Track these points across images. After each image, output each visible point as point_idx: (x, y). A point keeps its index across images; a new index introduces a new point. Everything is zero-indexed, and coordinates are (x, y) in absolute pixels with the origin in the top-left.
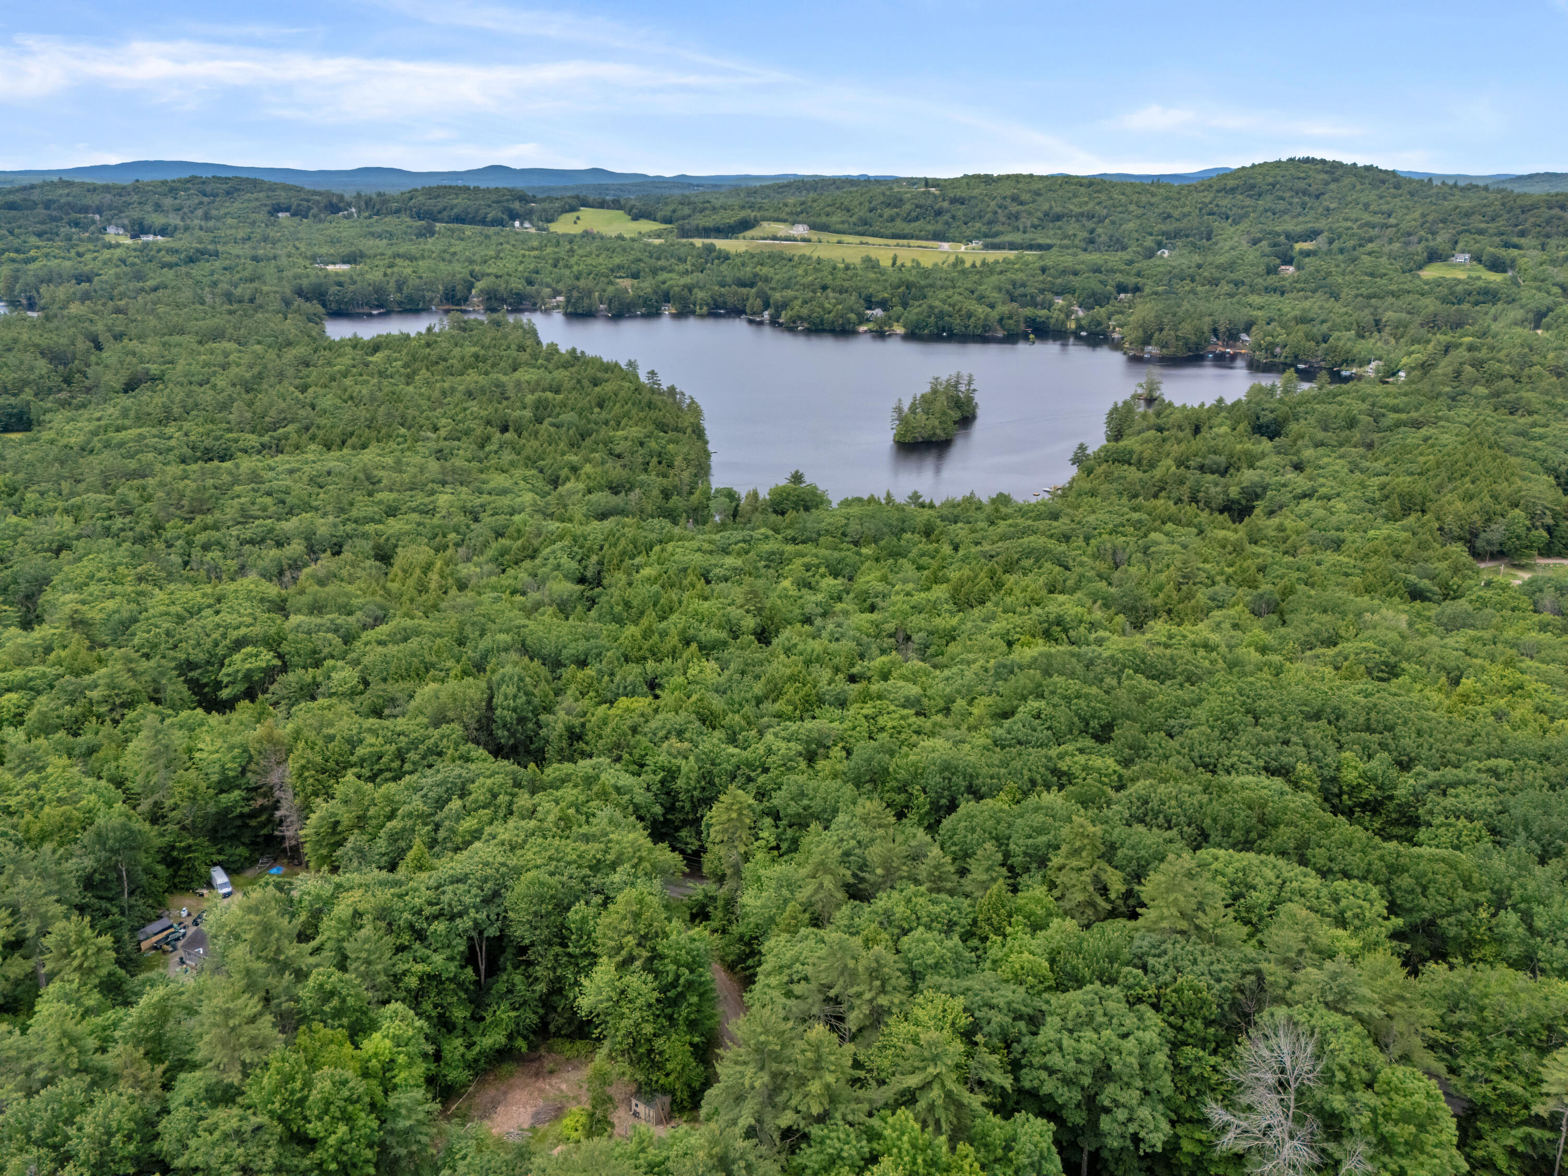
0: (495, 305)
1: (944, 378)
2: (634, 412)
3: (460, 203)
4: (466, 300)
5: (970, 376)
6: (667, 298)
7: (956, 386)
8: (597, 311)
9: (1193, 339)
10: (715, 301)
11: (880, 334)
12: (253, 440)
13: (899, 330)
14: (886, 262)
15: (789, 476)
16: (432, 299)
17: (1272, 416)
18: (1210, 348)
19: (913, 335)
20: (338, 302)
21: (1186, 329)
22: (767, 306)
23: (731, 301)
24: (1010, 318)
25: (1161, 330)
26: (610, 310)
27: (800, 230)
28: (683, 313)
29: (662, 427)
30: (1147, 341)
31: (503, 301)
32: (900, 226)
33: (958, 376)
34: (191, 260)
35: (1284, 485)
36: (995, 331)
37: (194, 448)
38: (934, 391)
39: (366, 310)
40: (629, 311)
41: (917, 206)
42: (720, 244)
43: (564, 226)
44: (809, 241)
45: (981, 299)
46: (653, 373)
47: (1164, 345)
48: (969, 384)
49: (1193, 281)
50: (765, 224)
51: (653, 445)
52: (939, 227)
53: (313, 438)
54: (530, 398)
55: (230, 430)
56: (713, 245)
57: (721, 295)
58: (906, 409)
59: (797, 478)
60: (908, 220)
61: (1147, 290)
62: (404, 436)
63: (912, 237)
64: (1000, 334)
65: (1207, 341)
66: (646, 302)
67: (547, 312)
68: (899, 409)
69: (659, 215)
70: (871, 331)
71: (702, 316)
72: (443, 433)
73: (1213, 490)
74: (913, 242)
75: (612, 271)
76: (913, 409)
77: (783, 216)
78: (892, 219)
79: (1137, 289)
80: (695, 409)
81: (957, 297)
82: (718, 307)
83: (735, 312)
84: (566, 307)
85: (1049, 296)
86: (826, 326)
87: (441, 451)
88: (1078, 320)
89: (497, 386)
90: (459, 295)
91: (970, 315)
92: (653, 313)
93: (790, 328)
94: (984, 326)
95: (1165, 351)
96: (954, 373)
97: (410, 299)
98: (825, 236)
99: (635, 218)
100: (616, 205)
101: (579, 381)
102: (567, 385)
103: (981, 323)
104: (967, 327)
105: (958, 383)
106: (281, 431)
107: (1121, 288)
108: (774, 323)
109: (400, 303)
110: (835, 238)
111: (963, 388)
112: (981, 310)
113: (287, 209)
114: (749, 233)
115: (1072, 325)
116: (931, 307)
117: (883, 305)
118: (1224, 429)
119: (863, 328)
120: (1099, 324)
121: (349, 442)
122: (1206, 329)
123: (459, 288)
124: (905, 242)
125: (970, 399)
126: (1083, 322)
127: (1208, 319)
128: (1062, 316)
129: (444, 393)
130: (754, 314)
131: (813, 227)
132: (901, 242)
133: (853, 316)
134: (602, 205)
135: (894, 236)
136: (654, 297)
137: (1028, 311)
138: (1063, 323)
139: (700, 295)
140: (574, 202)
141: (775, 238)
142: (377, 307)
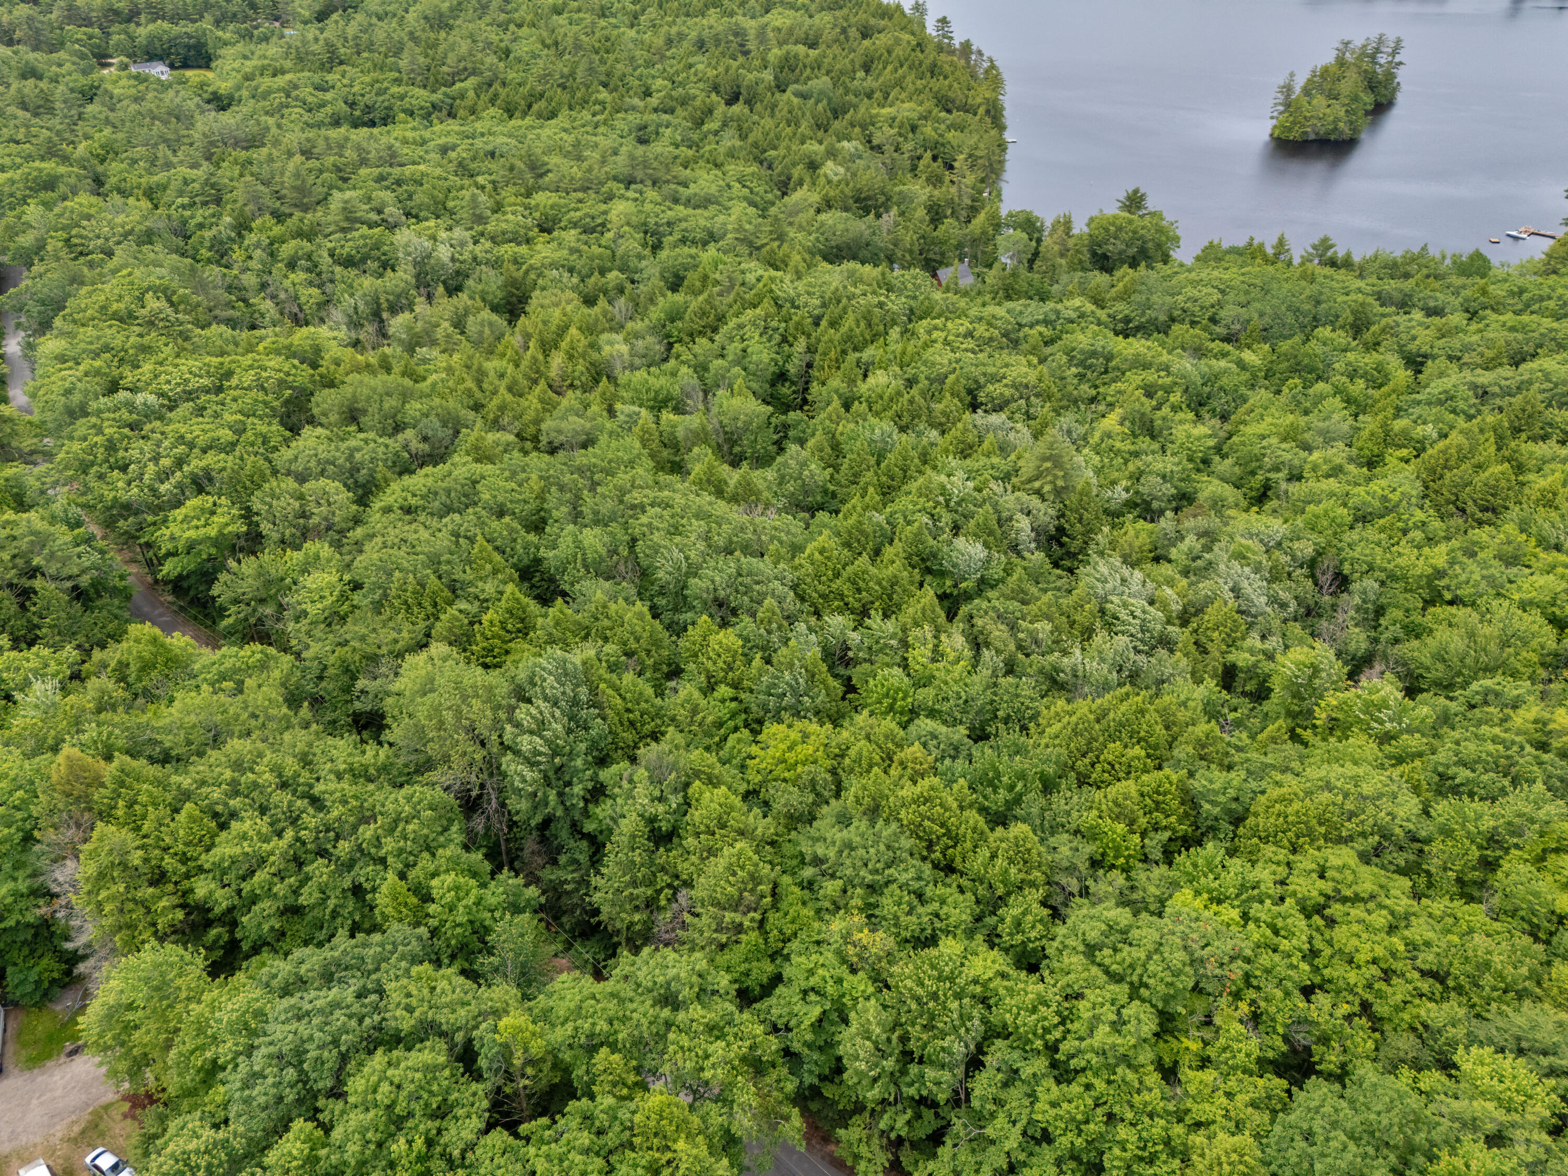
1: (1358, 42)
2: (909, 79)
5: (1398, 41)
7: (1373, 57)
12: (420, 96)
15: (1122, 196)
29: (946, 104)
33: (1381, 40)
37: (352, 105)
38: (1341, 62)
46: (944, 21)
48: (1394, 52)
51: (928, 130)
53: (493, 101)
54: (775, 54)
55: (398, 81)
58: (1298, 90)
59: (1134, 202)
62: (602, 103)
68: (1287, 89)
72: (654, 101)
76: (1307, 91)
80: (994, 78)
87: (643, 127)
89: (736, 34)
96: (1374, 35)
101: (844, 31)
102: (828, 35)
105: (1377, 50)
106: (458, 85)
111: (1382, 59)
121: (535, 107)
125: (1390, 76)
129: (669, 42)
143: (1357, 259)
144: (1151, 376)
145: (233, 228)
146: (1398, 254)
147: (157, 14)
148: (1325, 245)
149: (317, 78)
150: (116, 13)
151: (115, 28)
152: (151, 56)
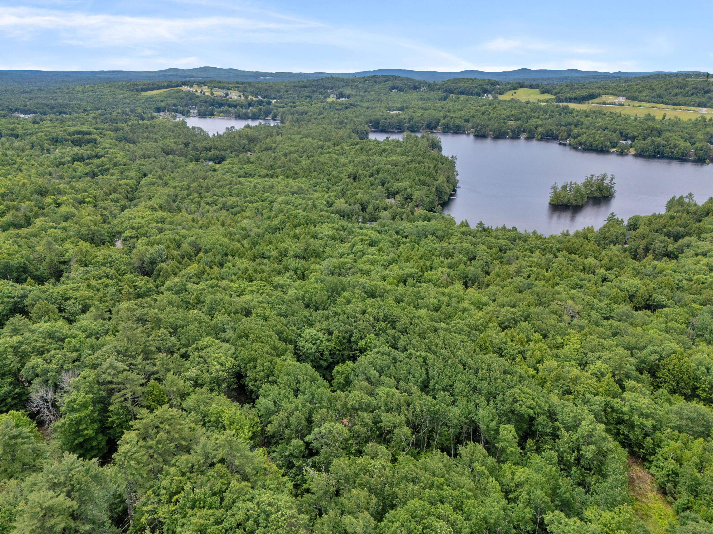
0: (447, 130)
4: (436, 127)
5: (613, 176)
6: (523, 130)
8: (488, 135)
10: (547, 133)
11: (621, 154)
13: (632, 151)
14: (659, 117)
19: (639, 155)
20: (383, 126)
22: (569, 136)
23: (555, 133)
26: (493, 135)
27: (621, 99)
28: (530, 138)
31: (450, 128)
32: (680, 98)
33: (605, 175)
34: (346, 108)
36: (690, 156)
39: (393, 130)
40: (503, 135)
41: (694, 88)
42: (572, 106)
43: (506, 97)
44: (623, 105)
48: (612, 179)
50: (604, 96)
52: (704, 100)
55: (262, 168)
56: (567, 106)
57: (551, 130)
60: (686, 95)
63: (685, 105)
64: (694, 158)
66: (512, 132)
67: (468, 134)
68: (555, 188)
69: (554, 91)
70: (616, 151)
74: (682, 108)
75: (509, 117)
77: (615, 92)
78: (676, 95)
82: (548, 136)
84: (478, 132)
86: (593, 148)
90: (433, 125)
91: (675, 146)
92: (515, 136)
93: (575, 148)
94: (683, 153)
96: (603, 173)
97: (412, 126)
98: (632, 103)
99: (542, 93)
100: (537, 87)
103: (681, 151)
104: (672, 153)
105: (604, 178)
106: (277, 170)
108: (570, 145)
109: (408, 128)
110: (638, 104)
112: (684, 145)
113: (397, 88)
114: (591, 101)
117: (633, 138)
119: (612, 150)
123: (433, 122)
124: (679, 107)
125: (611, 187)
130: (562, 140)
131: (628, 98)
132: (676, 107)
133: (608, 144)
134: (531, 87)
135: (674, 104)
136: (517, 130)
139: (540, 129)
140: (516, 86)
141: (604, 103)
142: (398, 129)
147: (216, 148)
148: (481, 224)
149: (241, 166)
150: (206, 148)
151: (204, 152)
152: (210, 160)
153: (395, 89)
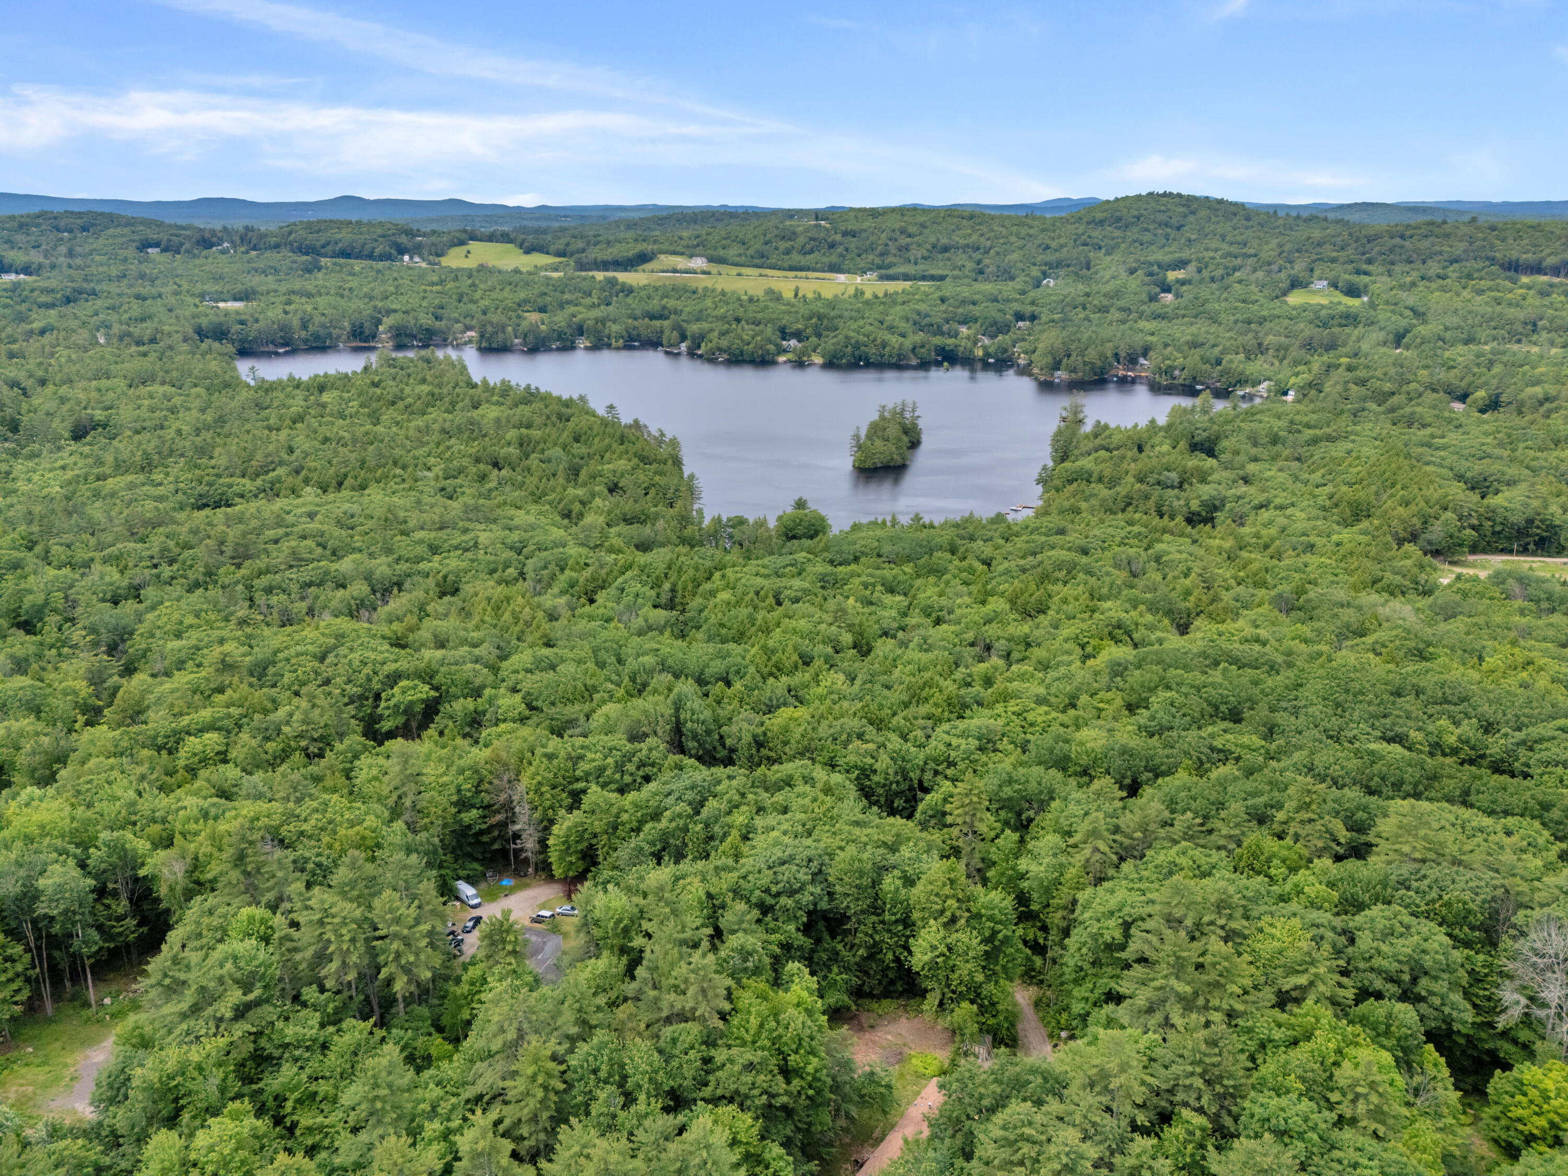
0: (406, 341)
3: (345, 237)
4: (374, 336)
5: (914, 403)
6: (580, 331)
7: (901, 414)
8: (513, 345)
9: (1099, 363)
10: (629, 334)
11: (800, 364)
12: (246, 484)
13: (818, 360)
14: (788, 295)
15: (792, 503)
16: (339, 337)
17: (1205, 434)
18: (1113, 372)
19: (831, 364)
20: (243, 341)
21: (1092, 355)
22: (683, 338)
23: (644, 333)
24: (922, 347)
25: (1069, 356)
26: (525, 345)
27: (699, 263)
28: (598, 346)
30: (1057, 366)
31: (414, 337)
32: (796, 258)
33: (903, 403)
35: (1239, 498)
36: (909, 359)
37: (186, 495)
38: (883, 418)
39: (271, 348)
40: (544, 345)
41: (811, 239)
42: (622, 277)
43: (454, 260)
44: (709, 273)
45: (891, 329)
46: (611, 407)
47: (1074, 370)
48: (913, 411)
49: (1084, 308)
50: (662, 257)
51: (641, 477)
52: (834, 259)
53: (307, 481)
54: (512, 434)
55: (219, 474)
56: (615, 278)
57: (635, 328)
58: (863, 437)
59: (801, 504)
60: (804, 252)
61: (1044, 318)
62: (401, 476)
63: (808, 269)
64: (914, 362)
65: (1110, 365)
66: (560, 336)
67: (460, 346)
68: (857, 437)
69: (552, 248)
70: (790, 361)
71: (618, 349)
72: (438, 471)
73: (1176, 504)
74: (811, 274)
75: (519, 305)
76: (868, 437)
77: (680, 249)
78: (787, 252)
79: (1033, 318)
81: (868, 327)
82: (632, 340)
83: (652, 343)
84: (480, 342)
85: (956, 326)
86: (746, 357)
87: (444, 489)
88: (984, 348)
89: (472, 424)
90: (367, 332)
91: (884, 345)
92: (568, 347)
93: (711, 360)
94: (899, 355)
95: (1073, 376)
97: (317, 337)
98: (724, 268)
99: (528, 252)
100: (505, 238)
102: (538, 421)
103: (896, 351)
104: (882, 356)
105: (903, 410)
106: (271, 474)
107: (1020, 317)
108: (692, 354)
109: (306, 341)
110: (734, 270)
111: (907, 415)
112: (894, 340)
113: (157, 245)
114: (648, 266)
115: (980, 353)
116: (847, 337)
117: (798, 335)
118: (1165, 448)
119: (782, 359)
120: (1005, 351)
121: (346, 483)
122: (1109, 354)
123: (367, 324)
124: (803, 274)
125: (915, 426)
126: (991, 350)
127: (1110, 345)
128: (969, 345)
130: (671, 345)
131: (711, 260)
132: (800, 274)
133: (772, 347)
134: (491, 238)
135: (791, 269)
136: (569, 331)
137: (938, 340)
138: (971, 351)
139: (615, 328)
140: (463, 236)
141: (675, 271)
142: (283, 345)
143: (936, 524)
144: (864, 578)
145: (205, 575)
146: (958, 519)
153: (150, 246)
